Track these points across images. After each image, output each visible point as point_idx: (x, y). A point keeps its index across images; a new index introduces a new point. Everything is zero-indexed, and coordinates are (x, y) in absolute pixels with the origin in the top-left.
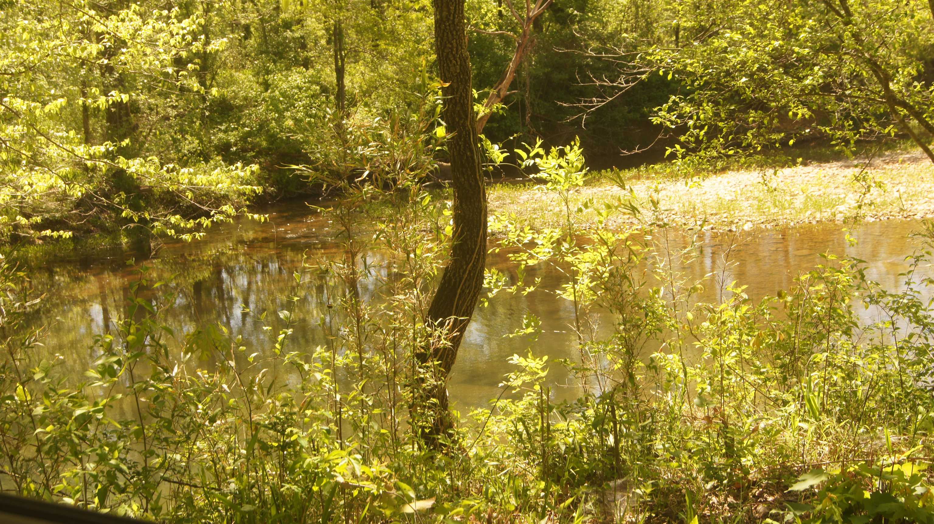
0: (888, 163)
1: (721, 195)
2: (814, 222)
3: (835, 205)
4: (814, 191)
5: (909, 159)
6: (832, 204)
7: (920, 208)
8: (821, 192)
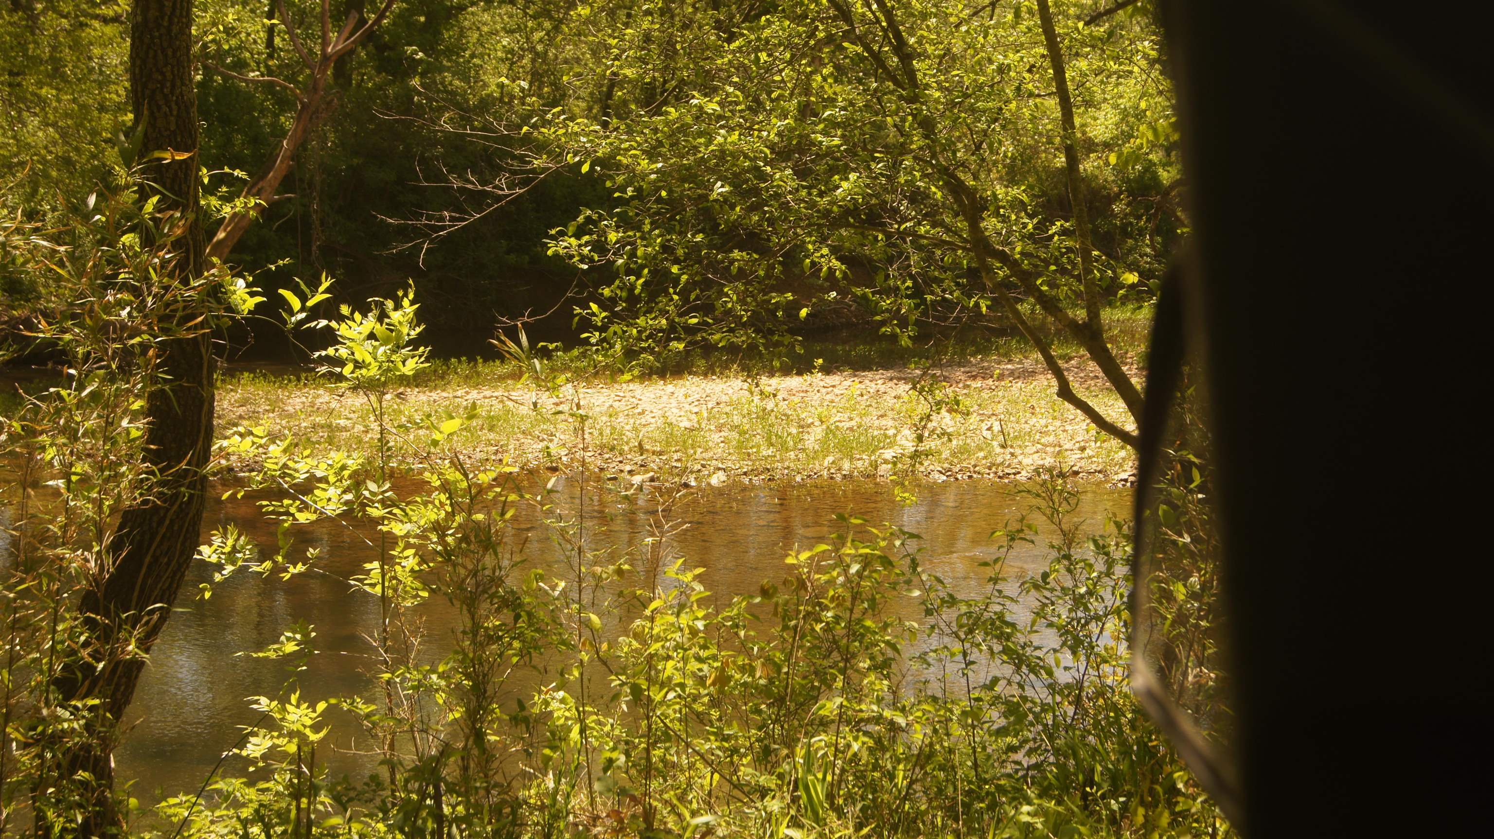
0: (974, 378)
1: (672, 419)
2: (838, 477)
3: (877, 448)
4: (843, 421)
5: (1012, 373)
6: (873, 446)
7: (1027, 461)
8: (853, 423)
